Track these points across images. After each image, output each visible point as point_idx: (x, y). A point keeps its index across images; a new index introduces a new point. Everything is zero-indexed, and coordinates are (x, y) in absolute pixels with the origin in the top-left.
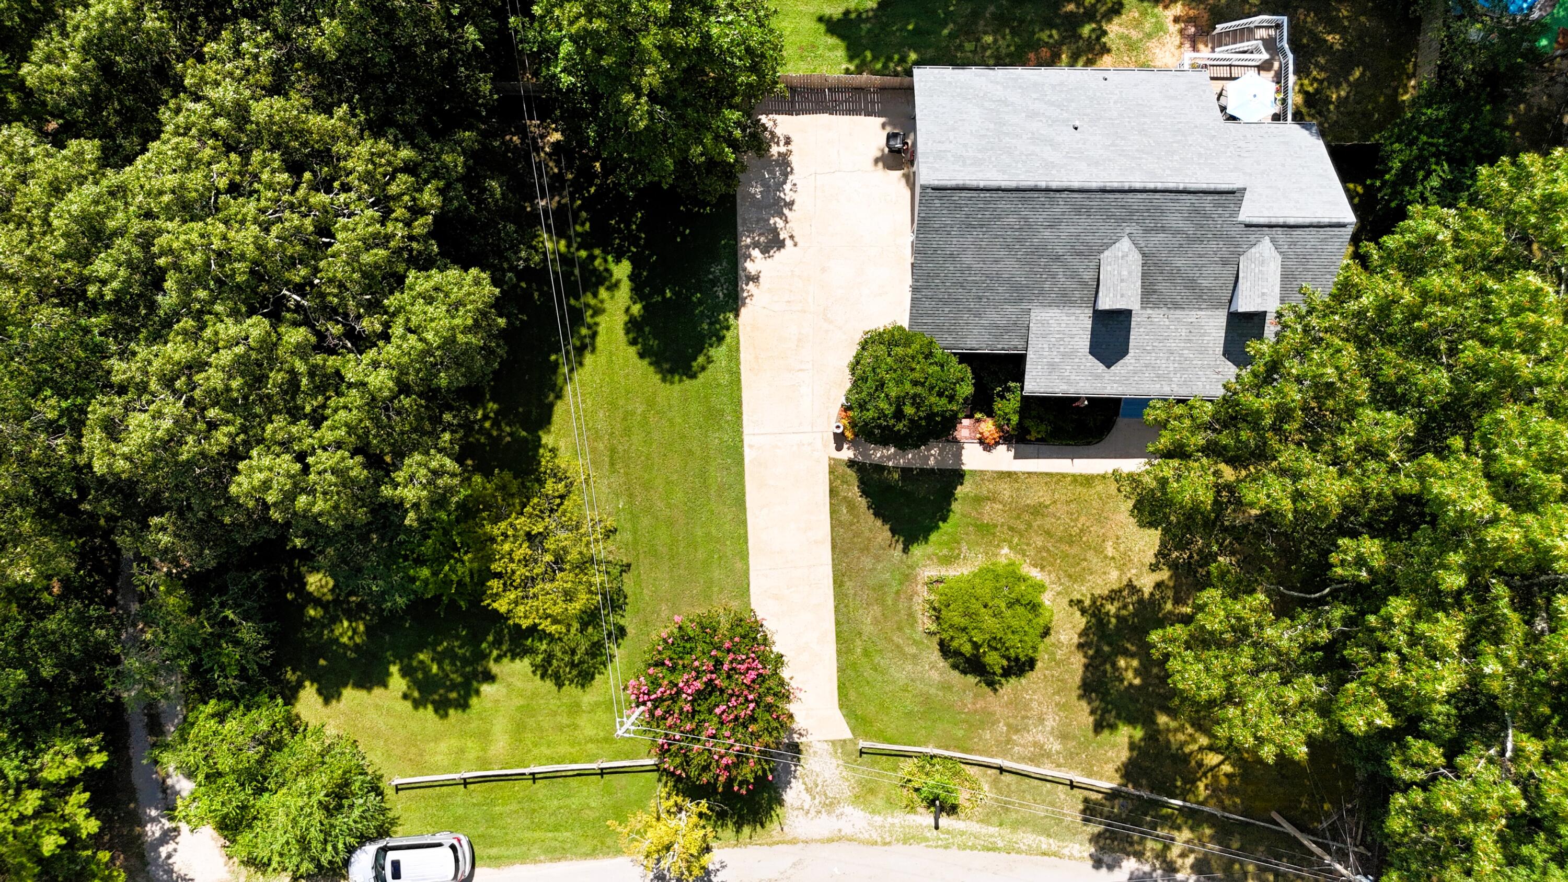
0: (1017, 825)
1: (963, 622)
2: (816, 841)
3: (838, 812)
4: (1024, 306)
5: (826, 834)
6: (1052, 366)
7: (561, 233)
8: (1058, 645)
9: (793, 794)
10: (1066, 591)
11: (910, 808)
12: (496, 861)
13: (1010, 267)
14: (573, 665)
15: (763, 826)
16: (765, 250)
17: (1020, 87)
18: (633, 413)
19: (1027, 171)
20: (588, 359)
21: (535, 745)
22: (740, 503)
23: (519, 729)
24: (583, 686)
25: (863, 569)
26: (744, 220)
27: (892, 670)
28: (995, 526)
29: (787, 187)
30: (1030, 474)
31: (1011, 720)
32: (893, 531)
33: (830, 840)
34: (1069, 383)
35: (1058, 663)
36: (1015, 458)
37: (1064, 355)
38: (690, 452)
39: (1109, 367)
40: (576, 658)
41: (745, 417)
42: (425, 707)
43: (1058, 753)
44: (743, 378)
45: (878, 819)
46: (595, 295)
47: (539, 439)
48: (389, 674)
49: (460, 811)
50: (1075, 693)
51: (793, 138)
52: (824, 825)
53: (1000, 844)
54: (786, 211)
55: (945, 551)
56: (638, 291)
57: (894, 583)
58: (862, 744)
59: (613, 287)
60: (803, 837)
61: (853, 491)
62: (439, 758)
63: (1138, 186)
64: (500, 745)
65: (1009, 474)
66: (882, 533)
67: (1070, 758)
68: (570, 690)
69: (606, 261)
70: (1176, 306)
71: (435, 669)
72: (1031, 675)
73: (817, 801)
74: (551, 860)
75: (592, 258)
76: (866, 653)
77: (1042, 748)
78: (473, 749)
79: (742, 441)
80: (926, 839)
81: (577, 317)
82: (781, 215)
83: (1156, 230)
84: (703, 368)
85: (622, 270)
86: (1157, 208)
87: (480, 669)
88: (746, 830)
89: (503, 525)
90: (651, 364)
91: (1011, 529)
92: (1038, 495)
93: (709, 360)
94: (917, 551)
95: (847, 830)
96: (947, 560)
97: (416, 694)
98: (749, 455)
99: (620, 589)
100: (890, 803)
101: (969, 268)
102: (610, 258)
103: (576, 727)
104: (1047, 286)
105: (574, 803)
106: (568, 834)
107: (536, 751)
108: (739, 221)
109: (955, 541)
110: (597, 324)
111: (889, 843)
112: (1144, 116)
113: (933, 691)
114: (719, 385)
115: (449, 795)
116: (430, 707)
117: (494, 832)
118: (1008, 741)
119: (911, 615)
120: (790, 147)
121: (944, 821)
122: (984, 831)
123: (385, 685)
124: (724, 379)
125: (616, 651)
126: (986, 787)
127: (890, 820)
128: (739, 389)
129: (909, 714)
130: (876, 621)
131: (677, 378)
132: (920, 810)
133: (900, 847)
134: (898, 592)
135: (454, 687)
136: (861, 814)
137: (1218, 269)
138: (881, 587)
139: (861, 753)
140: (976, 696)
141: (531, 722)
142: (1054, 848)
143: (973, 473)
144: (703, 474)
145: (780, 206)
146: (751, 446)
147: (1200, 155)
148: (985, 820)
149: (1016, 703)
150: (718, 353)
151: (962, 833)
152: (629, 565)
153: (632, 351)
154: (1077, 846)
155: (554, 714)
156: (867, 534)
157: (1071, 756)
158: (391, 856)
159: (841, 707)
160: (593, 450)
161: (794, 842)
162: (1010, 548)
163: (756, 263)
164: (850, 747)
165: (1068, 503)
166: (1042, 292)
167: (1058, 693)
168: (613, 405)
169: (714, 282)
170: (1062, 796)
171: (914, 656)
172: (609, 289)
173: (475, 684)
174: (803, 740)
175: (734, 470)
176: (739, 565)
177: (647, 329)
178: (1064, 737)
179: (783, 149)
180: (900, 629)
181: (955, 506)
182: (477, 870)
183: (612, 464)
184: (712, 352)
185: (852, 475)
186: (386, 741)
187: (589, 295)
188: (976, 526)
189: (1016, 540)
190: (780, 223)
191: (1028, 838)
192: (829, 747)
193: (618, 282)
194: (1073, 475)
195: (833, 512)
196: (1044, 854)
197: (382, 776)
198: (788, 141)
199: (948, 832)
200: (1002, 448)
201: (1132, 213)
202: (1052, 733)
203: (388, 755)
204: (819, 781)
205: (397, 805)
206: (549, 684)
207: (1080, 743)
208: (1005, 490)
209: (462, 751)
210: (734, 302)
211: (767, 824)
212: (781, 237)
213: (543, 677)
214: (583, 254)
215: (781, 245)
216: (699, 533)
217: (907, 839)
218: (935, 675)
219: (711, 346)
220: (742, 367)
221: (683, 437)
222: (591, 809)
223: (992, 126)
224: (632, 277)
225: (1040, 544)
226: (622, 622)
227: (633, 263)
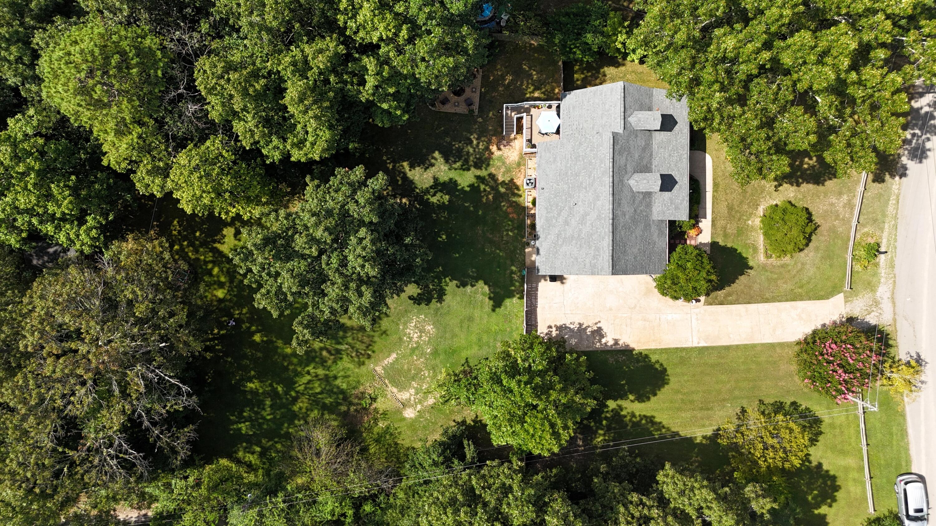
0: (884, 215)
1: (793, 244)
2: (894, 309)
3: (880, 299)
4: (651, 223)
5: (890, 305)
6: (677, 208)
7: (595, 433)
8: (795, 197)
9: (872, 320)
10: (770, 194)
11: (877, 265)
12: (909, 462)
13: (639, 232)
14: (811, 427)
15: (888, 334)
16: (602, 336)
17: (549, 227)
18: (682, 400)
19: (603, 227)
20: (657, 420)
21: (850, 444)
22: (727, 348)
23: (843, 453)
24: (821, 422)
25: (760, 289)
26: (587, 347)
27: (810, 275)
28: (738, 227)
29: (572, 326)
30: (713, 212)
31: (833, 218)
32: (742, 274)
33: (894, 303)
34: (683, 200)
35: (804, 197)
36: (706, 218)
37: (671, 203)
38: (702, 372)
39: (677, 182)
40: (807, 425)
41: (684, 346)
42: (835, 496)
43: (848, 196)
44: (664, 347)
45: (883, 280)
46: (625, 416)
47: (698, 443)
48: (819, 514)
49: (884, 480)
50: (821, 188)
51: (548, 325)
52: (886, 306)
53: (893, 222)
54: (584, 326)
55: (751, 250)
56: (623, 396)
57: (767, 274)
58: (847, 288)
59: (621, 408)
60: (892, 315)
61: (721, 293)
62: (858, 491)
63: (611, 179)
64: (851, 461)
65: (713, 221)
66: (742, 279)
67: (851, 190)
68: (824, 427)
69: (607, 412)
70: (651, 155)
71: (816, 492)
72: (811, 209)
73: (875, 309)
74: (907, 436)
75: (606, 418)
76: (801, 287)
77: (846, 204)
78: (854, 475)
79: (696, 347)
80: (892, 257)
81: (636, 425)
82: (586, 329)
83: (625, 169)
84: (661, 365)
85: (612, 404)
86: (619, 170)
87: (815, 470)
88: (891, 342)
89: (761, 462)
90: (659, 390)
91: (739, 220)
92: (723, 208)
93: (657, 362)
94: (751, 263)
95: (888, 294)
96: (755, 249)
97: (829, 501)
98: (703, 344)
99: (772, 404)
100: (875, 274)
101: (639, 249)
102: (606, 410)
103: (841, 425)
104: (644, 214)
105: (878, 425)
106: (894, 428)
107: (854, 444)
108: (588, 350)
109: (747, 246)
110: (640, 415)
111: (895, 275)
112: (567, 173)
113: (819, 255)
114: (668, 359)
115: (876, 486)
116: (836, 494)
117: (894, 464)
118: (843, 220)
119: (782, 266)
120: (553, 326)
121: (882, 249)
122: (887, 230)
123: (825, 515)
124: (664, 356)
125: (803, 407)
126: (866, 230)
127: (883, 275)
128: (669, 349)
129: (831, 266)
130: (786, 282)
131: (666, 377)
132: (877, 260)
133: (896, 270)
134: (771, 272)
135: (825, 483)
136: (880, 288)
137: (639, 138)
138: (769, 280)
139: (851, 288)
140: (822, 235)
141: (839, 447)
142: (895, 197)
143: (712, 238)
144: (713, 366)
145: (581, 330)
146: (698, 343)
147: (591, 150)
148: (882, 230)
149: (826, 215)
150: (654, 358)
151: (888, 240)
152: (760, 401)
153: (653, 399)
154: (894, 186)
155: (835, 436)
156: (742, 287)
157: (850, 190)
158: (911, 513)
159: (828, 298)
160: (702, 419)
161: (895, 320)
162: (749, 220)
163: (609, 340)
164: (848, 294)
165: (727, 194)
166: (647, 216)
167: (819, 197)
168: (679, 409)
169: (617, 361)
170: (870, 194)
171: (802, 264)
172: (622, 410)
173: (823, 473)
174: (845, 316)
175: (711, 351)
176: (759, 348)
177: (641, 392)
178: (840, 194)
179: (554, 329)
180: (789, 271)
181: (729, 245)
182: (913, 472)
183: (708, 409)
184: (653, 360)
185: (713, 295)
186: (850, 516)
187: (625, 419)
188: (738, 237)
189: (745, 218)
190: (589, 330)
191: (890, 209)
192: (848, 304)
193: (618, 405)
194: (713, 192)
195: (731, 303)
196: (898, 202)
197: (868, 518)
198: (550, 327)
199: (888, 247)
200: (700, 225)
201: (621, 180)
202: (839, 200)
203: (857, 516)
204: (865, 308)
205: (883, 511)
206: (821, 438)
207: (843, 186)
208: (721, 223)
209: (854, 480)
210: (627, 352)
211: (888, 332)
212: (596, 329)
213: (817, 441)
214: (604, 422)
215: (600, 329)
216: (742, 367)
217: (892, 266)
218: (811, 254)
219: (650, 361)
220: (659, 348)
221: (694, 375)
222: (881, 417)
223: (574, 242)
224: (615, 399)
225: (746, 206)
226: (789, 403)
227: (608, 399)
